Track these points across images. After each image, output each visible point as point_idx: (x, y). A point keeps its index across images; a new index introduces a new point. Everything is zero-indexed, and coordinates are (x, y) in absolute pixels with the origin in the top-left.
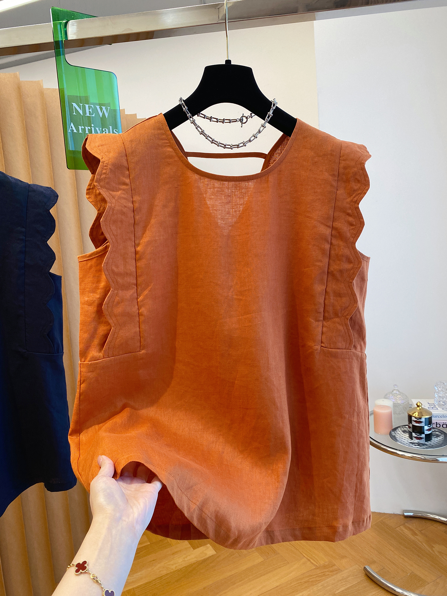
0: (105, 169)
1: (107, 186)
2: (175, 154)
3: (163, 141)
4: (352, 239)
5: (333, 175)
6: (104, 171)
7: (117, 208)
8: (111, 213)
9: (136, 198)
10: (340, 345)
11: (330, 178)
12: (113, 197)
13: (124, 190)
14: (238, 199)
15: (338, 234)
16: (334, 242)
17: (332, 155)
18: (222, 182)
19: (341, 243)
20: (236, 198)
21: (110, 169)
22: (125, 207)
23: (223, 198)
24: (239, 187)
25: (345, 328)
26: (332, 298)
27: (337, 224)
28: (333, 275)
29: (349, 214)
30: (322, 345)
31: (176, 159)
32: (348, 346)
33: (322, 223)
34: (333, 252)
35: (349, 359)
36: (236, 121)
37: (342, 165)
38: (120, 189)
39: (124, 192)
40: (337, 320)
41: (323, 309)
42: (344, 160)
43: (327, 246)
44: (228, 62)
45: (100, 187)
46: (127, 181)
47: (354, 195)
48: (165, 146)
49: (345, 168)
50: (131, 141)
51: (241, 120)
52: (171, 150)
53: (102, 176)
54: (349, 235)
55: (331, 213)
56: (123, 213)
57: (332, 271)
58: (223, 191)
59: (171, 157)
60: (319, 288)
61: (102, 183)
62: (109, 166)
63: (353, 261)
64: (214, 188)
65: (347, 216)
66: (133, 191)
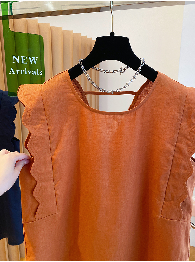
0: (29, 112)
1: (30, 123)
2: (75, 98)
3: (68, 90)
4: (188, 155)
5: (180, 113)
6: (28, 114)
7: (37, 136)
8: (34, 139)
9: (51, 127)
10: (173, 217)
11: (178, 115)
12: (35, 129)
13: (42, 123)
14: (115, 126)
15: (179, 151)
16: (176, 155)
17: (180, 99)
18: (105, 115)
19: (181, 157)
20: (114, 125)
21: (32, 112)
22: (43, 134)
23: (106, 125)
24: (116, 118)
25: (178, 208)
26: (171, 189)
27: (179, 144)
28: (173, 175)
29: (188, 139)
30: (162, 215)
31: (76, 100)
32: (178, 219)
33: (169, 143)
34: (174, 161)
35: (178, 226)
36: (117, 72)
37: (186, 106)
38: (40, 123)
39: (42, 125)
40: (173, 202)
41: (165, 195)
42: (188, 103)
43: (171, 158)
44: (112, 34)
45: (26, 124)
46: (44, 117)
47: (193, 127)
48: (69, 93)
49: (188, 109)
50: (46, 92)
51: (120, 71)
52: (72, 95)
53: (27, 118)
54: (186, 152)
55: (176, 137)
56: (42, 138)
57: (173, 173)
58: (106, 121)
59: (73, 100)
60: (163, 182)
61: (27, 122)
62: (31, 111)
63: (188, 169)
64: (100, 119)
65: (187, 140)
66: (48, 124)
